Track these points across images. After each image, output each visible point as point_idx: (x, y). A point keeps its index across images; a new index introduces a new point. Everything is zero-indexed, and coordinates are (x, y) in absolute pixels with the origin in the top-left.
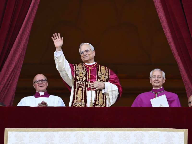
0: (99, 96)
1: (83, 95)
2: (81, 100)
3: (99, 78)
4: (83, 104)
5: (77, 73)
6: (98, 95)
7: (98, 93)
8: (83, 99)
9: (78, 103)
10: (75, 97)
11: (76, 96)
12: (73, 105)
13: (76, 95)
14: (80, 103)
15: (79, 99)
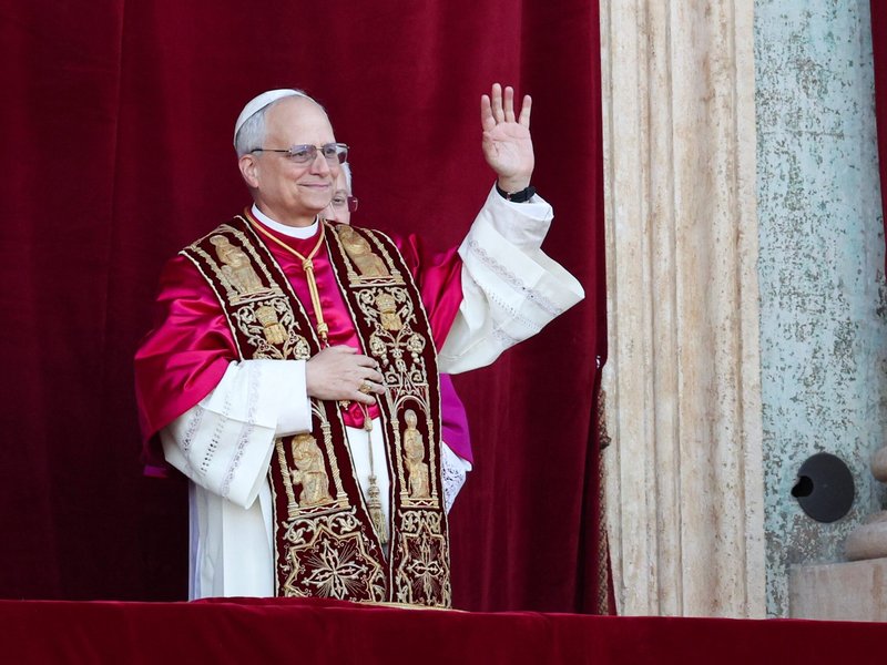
0: (404, 452)
1: (333, 461)
2: (327, 495)
3: (372, 323)
4: (345, 518)
5: (246, 332)
6: (398, 443)
7: (397, 433)
8: (339, 483)
9: (312, 518)
10: (287, 483)
11: (292, 478)
12: (287, 536)
13: (285, 472)
14: (328, 515)
15: (316, 493)
